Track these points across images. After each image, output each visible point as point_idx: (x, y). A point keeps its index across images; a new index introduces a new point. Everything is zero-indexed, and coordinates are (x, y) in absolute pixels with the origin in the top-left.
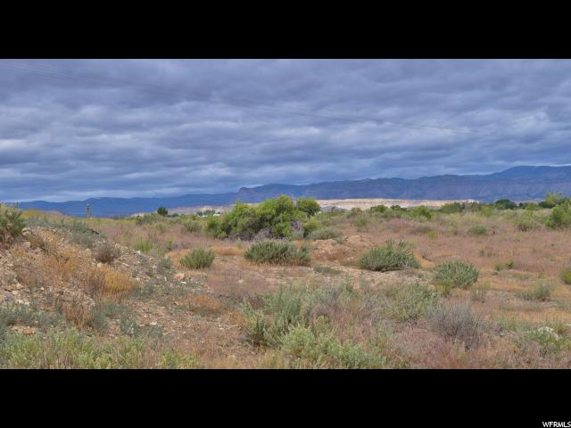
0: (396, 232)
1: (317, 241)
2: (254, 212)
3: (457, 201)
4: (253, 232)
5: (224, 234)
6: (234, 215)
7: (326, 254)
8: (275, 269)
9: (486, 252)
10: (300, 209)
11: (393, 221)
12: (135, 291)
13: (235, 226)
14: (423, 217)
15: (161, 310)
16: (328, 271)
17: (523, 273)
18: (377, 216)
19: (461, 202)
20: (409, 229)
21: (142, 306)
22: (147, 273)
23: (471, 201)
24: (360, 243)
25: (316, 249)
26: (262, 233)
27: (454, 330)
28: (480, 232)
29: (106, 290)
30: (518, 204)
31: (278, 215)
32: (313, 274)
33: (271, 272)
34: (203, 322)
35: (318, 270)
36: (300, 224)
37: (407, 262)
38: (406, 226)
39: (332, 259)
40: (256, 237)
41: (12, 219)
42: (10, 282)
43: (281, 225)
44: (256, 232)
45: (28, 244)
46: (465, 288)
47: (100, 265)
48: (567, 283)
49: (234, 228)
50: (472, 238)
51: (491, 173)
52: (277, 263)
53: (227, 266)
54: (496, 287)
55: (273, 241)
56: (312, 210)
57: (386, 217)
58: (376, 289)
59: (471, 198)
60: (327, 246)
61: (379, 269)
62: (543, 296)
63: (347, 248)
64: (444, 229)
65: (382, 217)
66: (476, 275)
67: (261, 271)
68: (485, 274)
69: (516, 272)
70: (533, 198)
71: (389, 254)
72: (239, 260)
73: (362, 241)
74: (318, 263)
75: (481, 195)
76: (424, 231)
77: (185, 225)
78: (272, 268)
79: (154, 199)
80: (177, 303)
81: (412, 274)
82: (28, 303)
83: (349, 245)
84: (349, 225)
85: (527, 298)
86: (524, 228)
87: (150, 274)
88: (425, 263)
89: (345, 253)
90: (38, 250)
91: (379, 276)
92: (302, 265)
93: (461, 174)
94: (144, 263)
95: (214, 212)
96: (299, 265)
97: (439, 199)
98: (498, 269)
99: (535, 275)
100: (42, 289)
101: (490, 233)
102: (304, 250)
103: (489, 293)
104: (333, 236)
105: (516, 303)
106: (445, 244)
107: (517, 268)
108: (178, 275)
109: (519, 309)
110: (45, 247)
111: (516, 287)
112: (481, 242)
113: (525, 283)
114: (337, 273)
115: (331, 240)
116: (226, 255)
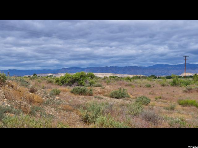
0: (120, 85)
1: (95, 88)
2: (72, 77)
3: (137, 75)
4: (71, 83)
5: (62, 84)
6: (65, 77)
7: (98, 92)
8: (81, 97)
9: (152, 93)
10: (88, 76)
11: (119, 82)
12: (43, 102)
13: (66, 81)
14: (129, 80)
15: (52, 109)
16: (99, 98)
17: (165, 101)
18: (113, 79)
19: (139, 75)
20: (125, 84)
21: (46, 108)
22: (46, 97)
23: (142, 75)
24: (110, 89)
25: (95, 90)
26: (75, 84)
27: (149, 119)
28: (149, 86)
29: (35, 102)
30: (158, 77)
31: (80, 78)
32: (94, 99)
33: (80, 97)
34: (67, 114)
35: (96, 97)
36: (88, 81)
37: (126, 96)
38: (124, 83)
39: (100, 94)
40: (73, 85)
41: (3, 77)
42: (3, 98)
43: (82, 81)
44: (73, 84)
45: (7, 85)
46: (146, 105)
47: (31, 93)
48: (180, 104)
49: (65, 82)
50: (146, 88)
51: (149, 66)
52: (82, 94)
53: (65, 95)
54: (156, 105)
55: (79, 87)
56: (92, 77)
57: (116, 80)
58: (116, 104)
59: (142, 74)
60: (98, 89)
61: (116, 98)
62: (172, 109)
63: (105, 90)
64: (136, 85)
65: (115, 80)
66: (150, 100)
67: (76, 97)
68: (152, 101)
69: (162, 100)
70: (163, 75)
71: (120, 93)
72: (68, 93)
73: (110, 88)
74: (96, 95)
75: (145, 73)
76: (130, 85)
77: (48, 80)
78: (80, 96)
79: (32, 70)
80: (58, 107)
81: (128, 100)
82: (10, 106)
83: (106, 89)
84: (103, 82)
85: (167, 109)
86: (163, 85)
87: (47, 97)
88: (131, 96)
89: (104, 92)
90: (11, 88)
91: (116, 100)
92: (90, 95)
93: (138, 66)
94: (45, 93)
95: (53, 76)
96: (89, 95)
97: (131, 74)
98: (156, 99)
99: (168, 101)
100: (14, 101)
101: (152, 87)
102: (91, 90)
103: (154, 107)
104: (100, 86)
105: (164, 110)
106: (137, 90)
107: (162, 99)
108: (56, 98)
109: (165, 113)
110: (13, 87)
111: (163, 105)
112: (149, 90)
113: (166, 104)
114: (102, 98)
115: (100, 87)
116: (64, 91)
